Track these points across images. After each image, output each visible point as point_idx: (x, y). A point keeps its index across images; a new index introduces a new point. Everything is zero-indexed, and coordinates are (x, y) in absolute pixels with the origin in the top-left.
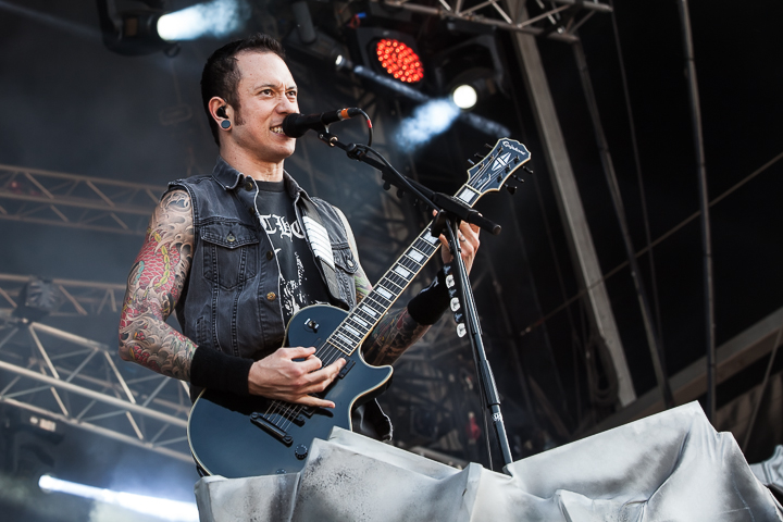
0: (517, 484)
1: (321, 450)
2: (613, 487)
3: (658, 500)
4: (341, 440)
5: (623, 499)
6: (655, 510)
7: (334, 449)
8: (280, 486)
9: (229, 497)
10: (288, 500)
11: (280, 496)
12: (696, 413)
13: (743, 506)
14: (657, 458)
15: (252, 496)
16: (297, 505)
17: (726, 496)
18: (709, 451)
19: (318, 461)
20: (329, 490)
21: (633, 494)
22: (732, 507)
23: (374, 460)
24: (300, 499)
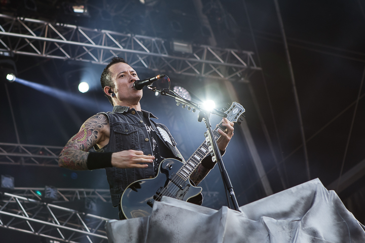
0: (244, 215)
1: (158, 206)
2: (285, 215)
3: (305, 219)
4: (166, 201)
5: (290, 219)
6: (305, 223)
7: (163, 205)
8: (141, 222)
9: (120, 228)
10: (145, 227)
11: (142, 226)
12: (318, 183)
13: (343, 220)
14: (303, 202)
15: (129, 227)
16: (149, 229)
17: (335, 217)
18: (325, 198)
19: (157, 210)
20: (162, 222)
21: (294, 217)
22: (338, 221)
23: (181, 209)
24: (150, 227)
